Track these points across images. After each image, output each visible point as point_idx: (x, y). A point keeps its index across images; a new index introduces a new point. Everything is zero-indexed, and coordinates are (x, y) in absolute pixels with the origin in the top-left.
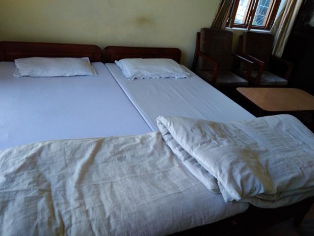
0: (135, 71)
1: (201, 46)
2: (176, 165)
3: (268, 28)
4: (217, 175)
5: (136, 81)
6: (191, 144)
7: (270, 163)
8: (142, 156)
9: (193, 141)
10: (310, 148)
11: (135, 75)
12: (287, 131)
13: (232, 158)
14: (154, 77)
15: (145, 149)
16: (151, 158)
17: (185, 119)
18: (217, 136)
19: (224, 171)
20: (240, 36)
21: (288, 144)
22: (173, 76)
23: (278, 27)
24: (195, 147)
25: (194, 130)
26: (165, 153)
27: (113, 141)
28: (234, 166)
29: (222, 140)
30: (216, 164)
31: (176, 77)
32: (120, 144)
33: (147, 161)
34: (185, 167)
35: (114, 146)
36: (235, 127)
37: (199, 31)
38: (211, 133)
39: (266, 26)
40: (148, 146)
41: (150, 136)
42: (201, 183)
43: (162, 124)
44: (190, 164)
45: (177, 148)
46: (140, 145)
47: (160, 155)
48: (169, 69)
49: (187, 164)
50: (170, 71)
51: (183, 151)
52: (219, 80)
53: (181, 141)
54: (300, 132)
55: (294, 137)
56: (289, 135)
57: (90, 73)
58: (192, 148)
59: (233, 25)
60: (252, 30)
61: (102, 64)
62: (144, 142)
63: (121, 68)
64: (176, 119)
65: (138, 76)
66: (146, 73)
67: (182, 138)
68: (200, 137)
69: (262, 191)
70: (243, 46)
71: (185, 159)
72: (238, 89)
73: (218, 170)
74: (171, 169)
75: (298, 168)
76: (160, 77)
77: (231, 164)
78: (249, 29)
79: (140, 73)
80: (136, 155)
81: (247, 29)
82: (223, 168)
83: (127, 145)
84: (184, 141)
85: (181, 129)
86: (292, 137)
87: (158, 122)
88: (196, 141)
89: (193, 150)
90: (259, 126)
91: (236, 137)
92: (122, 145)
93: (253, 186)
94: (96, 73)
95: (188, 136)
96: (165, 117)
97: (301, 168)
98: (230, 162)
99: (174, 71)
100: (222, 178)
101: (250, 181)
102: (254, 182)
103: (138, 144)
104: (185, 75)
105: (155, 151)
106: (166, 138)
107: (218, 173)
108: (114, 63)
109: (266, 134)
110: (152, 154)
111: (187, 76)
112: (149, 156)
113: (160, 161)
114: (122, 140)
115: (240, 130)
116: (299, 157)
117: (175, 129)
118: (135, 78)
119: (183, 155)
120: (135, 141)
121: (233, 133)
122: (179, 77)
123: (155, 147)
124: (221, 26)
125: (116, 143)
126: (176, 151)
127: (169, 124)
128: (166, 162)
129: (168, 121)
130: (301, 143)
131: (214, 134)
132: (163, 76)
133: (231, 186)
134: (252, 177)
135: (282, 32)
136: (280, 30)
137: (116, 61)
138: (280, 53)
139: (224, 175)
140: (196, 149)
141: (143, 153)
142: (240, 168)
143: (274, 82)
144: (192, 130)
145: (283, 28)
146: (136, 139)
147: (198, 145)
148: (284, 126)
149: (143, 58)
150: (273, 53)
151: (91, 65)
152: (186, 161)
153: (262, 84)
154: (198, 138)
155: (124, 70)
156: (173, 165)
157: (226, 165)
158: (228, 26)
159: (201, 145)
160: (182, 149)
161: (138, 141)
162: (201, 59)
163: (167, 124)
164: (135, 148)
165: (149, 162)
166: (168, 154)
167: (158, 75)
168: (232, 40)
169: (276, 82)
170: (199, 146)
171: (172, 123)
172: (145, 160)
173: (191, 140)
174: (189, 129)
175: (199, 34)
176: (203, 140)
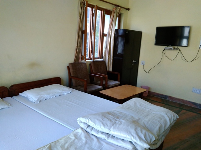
0: (39, 96)
1: (71, 73)
2: (104, 144)
3: (101, 58)
4: (132, 139)
5: (41, 102)
6: (108, 128)
7: (145, 124)
8: (81, 146)
9: (107, 126)
10: (154, 111)
11: (39, 99)
12: (140, 106)
13: (133, 127)
14: (51, 97)
15: (81, 141)
16: (87, 145)
17: (95, 114)
18: (115, 118)
19: (135, 135)
20: (90, 64)
21: (145, 112)
22: (63, 93)
23: (106, 56)
24: (111, 128)
25: (104, 119)
26: (93, 139)
27: (57, 144)
28: (137, 131)
29: (120, 120)
30: (128, 133)
31: (65, 94)
32: (63, 144)
33: (86, 148)
34: (110, 142)
35: (61, 147)
36: (118, 111)
37: (68, 65)
38: (112, 118)
39: (100, 57)
40: (81, 139)
41: (78, 133)
42: (123, 148)
43: (82, 122)
44: (112, 139)
45: (99, 133)
46: (76, 140)
47: (91, 142)
48: (60, 90)
49: (111, 140)
50: (60, 91)
51: (103, 134)
52: (89, 90)
53: (101, 128)
54: (146, 105)
55: (145, 108)
56: (142, 107)
57: (6, 106)
58: (109, 129)
59: (86, 59)
60: (95, 60)
61: (10, 98)
62: (77, 137)
63: (27, 97)
64: (90, 116)
65: (41, 99)
66: (46, 96)
67: (100, 126)
68: (110, 122)
69: (154, 139)
70: (93, 69)
71: (108, 138)
72: (101, 92)
73: (131, 136)
74: (102, 147)
75: (157, 122)
76: (55, 96)
77: (135, 130)
78: (94, 60)
79: (42, 97)
80: (77, 147)
81: (92, 60)
82: (133, 134)
83: (68, 143)
84: (102, 127)
85: (97, 121)
86: (144, 108)
87: (78, 122)
88: (109, 125)
89: (110, 131)
90: (127, 107)
91: (122, 116)
92: (65, 144)
93: (150, 138)
94: (10, 105)
95: (103, 123)
96: (83, 117)
97: (158, 122)
98: (134, 129)
99: (63, 90)
100: (136, 139)
101: (147, 136)
102: (149, 136)
103: (75, 140)
104: (70, 91)
105: (87, 140)
106: (88, 130)
107: (132, 138)
108: (19, 95)
109: (133, 110)
110: (86, 143)
111: (71, 91)
112: (85, 145)
113: (93, 145)
114: (62, 141)
115: (121, 112)
116: (154, 117)
117: (93, 122)
118: (40, 101)
119: (105, 136)
120: (71, 139)
121: (119, 115)
122: (67, 93)
123: (86, 137)
124: (79, 60)
125: (60, 145)
126: (99, 135)
127: (87, 120)
128: (97, 144)
129: (86, 119)
130: (149, 110)
131: (114, 118)
132: (57, 95)
133: (142, 142)
134: (147, 133)
135: (109, 59)
136: (107, 58)
137: (20, 94)
138: (110, 69)
139: (136, 137)
140: (112, 129)
141: (81, 144)
142: (140, 130)
143: (114, 84)
144: (102, 120)
145: (109, 56)
146: (71, 137)
147: (111, 126)
148: (137, 103)
149: (39, 87)
150: (107, 70)
151: (3, 100)
152: (109, 139)
153: (109, 86)
154: (109, 123)
155: (30, 98)
156: (102, 144)
157: (133, 131)
158: (83, 60)
159: (113, 126)
160: (102, 133)
161: (73, 138)
162: (73, 80)
163: (86, 121)
164: (74, 143)
165: (87, 148)
166: (95, 139)
167: (54, 95)
168: (86, 67)
169: (115, 84)
170: (113, 127)
171: (89, 120)
172: (85, 148)
173: (105, 125)
174: (101, 119)
175: (68, 67)
176: (112, 123)
